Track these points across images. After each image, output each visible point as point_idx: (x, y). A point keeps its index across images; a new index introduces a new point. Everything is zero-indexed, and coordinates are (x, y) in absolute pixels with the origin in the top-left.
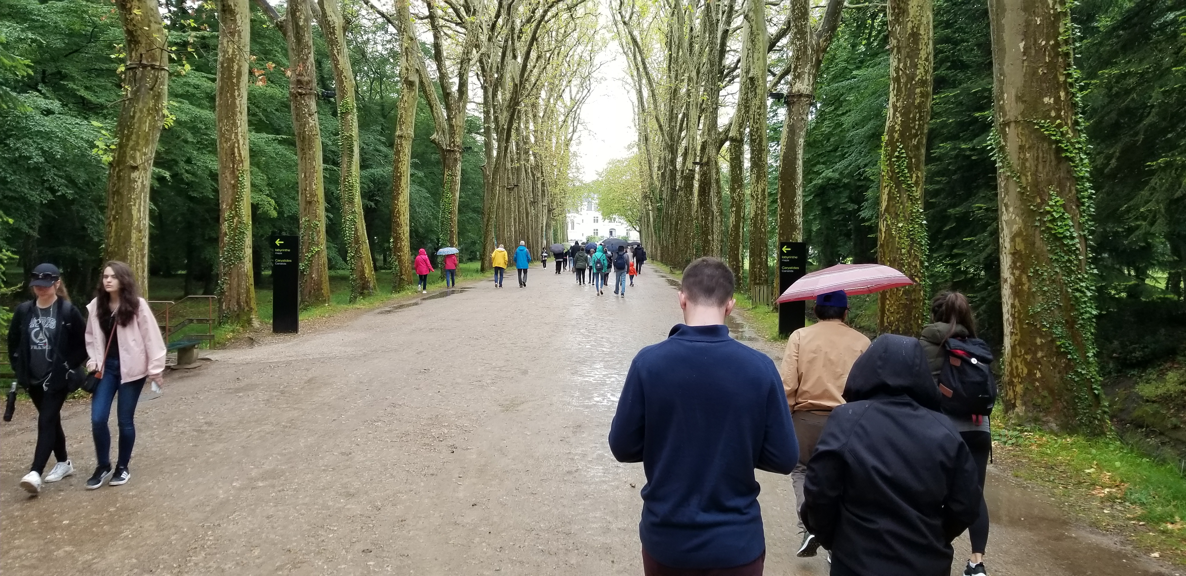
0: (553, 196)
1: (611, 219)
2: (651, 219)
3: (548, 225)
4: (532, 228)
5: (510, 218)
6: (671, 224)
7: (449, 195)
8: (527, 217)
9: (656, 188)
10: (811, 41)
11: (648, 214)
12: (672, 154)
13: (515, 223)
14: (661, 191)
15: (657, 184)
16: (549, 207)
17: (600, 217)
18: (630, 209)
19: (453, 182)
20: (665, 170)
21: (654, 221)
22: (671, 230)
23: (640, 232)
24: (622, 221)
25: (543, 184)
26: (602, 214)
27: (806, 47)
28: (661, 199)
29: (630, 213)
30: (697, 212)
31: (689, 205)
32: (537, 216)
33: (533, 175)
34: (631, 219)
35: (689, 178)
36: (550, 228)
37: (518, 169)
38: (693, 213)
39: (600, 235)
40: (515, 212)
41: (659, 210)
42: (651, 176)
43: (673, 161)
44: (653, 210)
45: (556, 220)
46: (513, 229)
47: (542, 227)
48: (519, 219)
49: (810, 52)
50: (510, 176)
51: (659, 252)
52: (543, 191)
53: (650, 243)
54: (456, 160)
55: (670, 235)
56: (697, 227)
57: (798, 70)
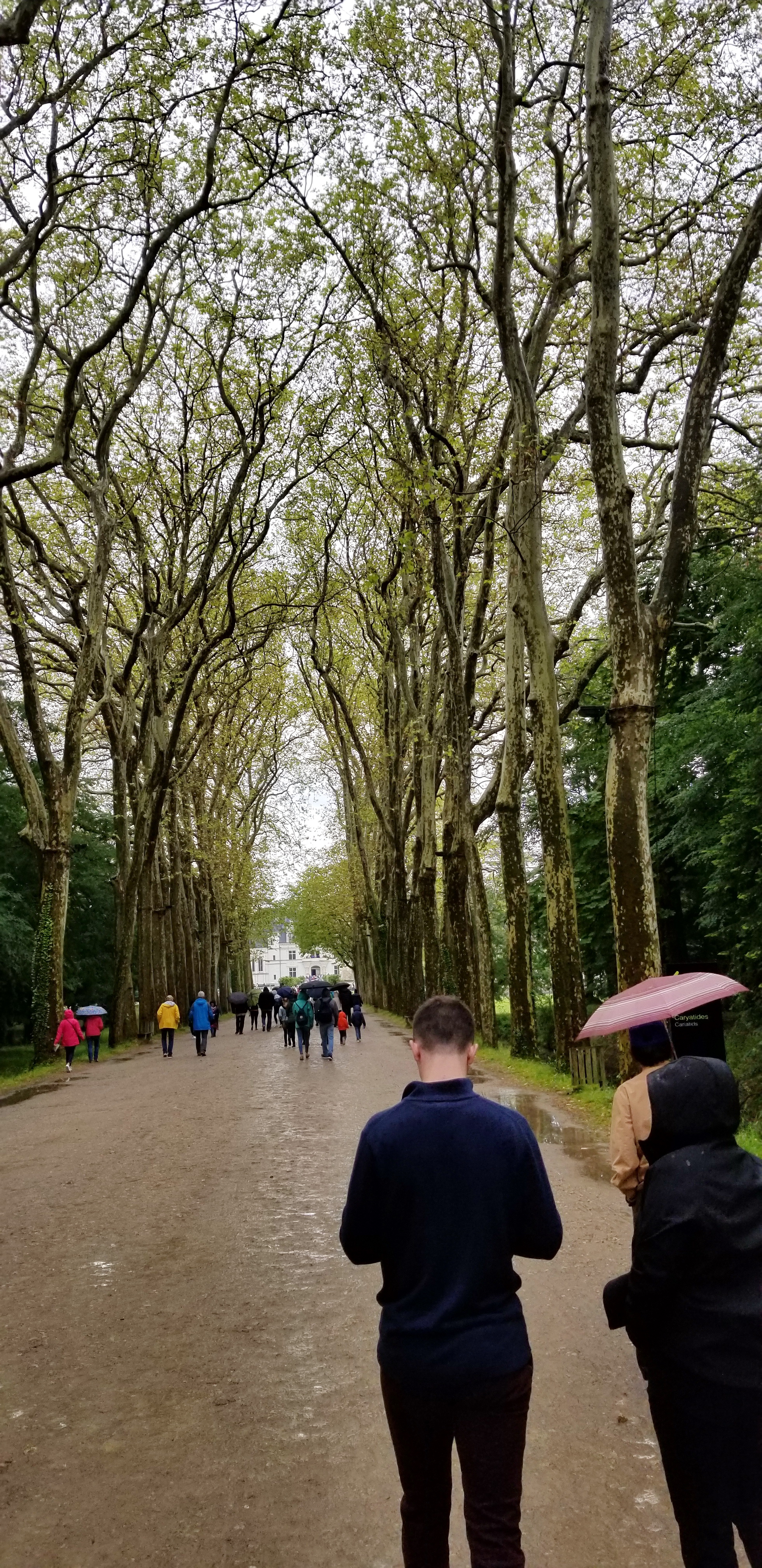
0: (229, 924)
1: (312, 953)
2: (371, 949)
3: (222, 966)
4: (197, 971)
5: (161, 956)
6: (402, 952)
7: (50, 923)
8: (189, 955)
9: (375, 902)
10: (643, 620)
11: (365, 942)
12: (398, 850)
13: (169, 964)
14: (383, 907)
15: (378, 898)
16: (222, 939)
17: (298, 950)
18: (339, 937)
19: (55, 902)
20: (387, 876)
21: (375, 949)
22: (402, 962)
23: (354, 968)
24: (328, 954)
25: (213, 906)
26: (301, 946)
27: (635, 628)
28: (383, 918)
29: (339, 942)
30: (444, 930)
31: (430, 921)
32: (204, 953)
33: (198, 893)
34: (340, 950)
35: (426, 881)
36: (225, 969)
37: (174, 883)
38: (438, 932)
39: (298, 976)
40: (168, 948)
41: (382, 933)
42: (368, 886)
43: (399, 861)
44: (372, 935)
45: (234, 958)
46: (165, 974)
47: (213, 968)
48: (176, 958)
49: (642, 636)
50: (160, 893)
51: (385, 995)
52: (213, 916)
53: (369, 983)
54: (60, 866)
55: (401, 970)
56: (445, 953)
57: (627, 667)
